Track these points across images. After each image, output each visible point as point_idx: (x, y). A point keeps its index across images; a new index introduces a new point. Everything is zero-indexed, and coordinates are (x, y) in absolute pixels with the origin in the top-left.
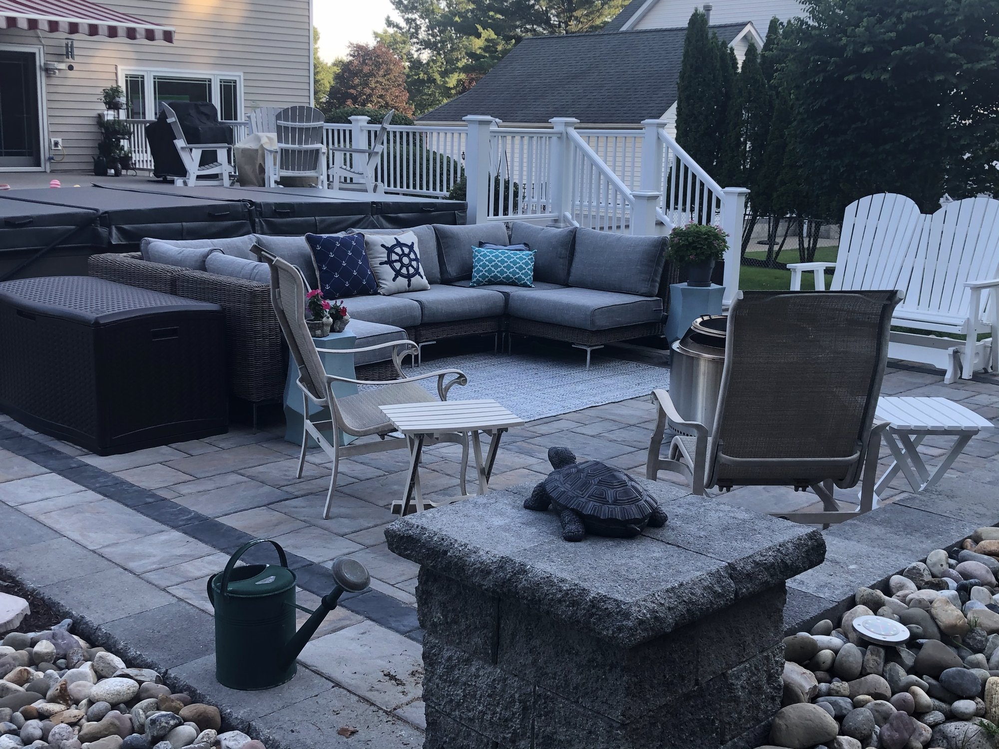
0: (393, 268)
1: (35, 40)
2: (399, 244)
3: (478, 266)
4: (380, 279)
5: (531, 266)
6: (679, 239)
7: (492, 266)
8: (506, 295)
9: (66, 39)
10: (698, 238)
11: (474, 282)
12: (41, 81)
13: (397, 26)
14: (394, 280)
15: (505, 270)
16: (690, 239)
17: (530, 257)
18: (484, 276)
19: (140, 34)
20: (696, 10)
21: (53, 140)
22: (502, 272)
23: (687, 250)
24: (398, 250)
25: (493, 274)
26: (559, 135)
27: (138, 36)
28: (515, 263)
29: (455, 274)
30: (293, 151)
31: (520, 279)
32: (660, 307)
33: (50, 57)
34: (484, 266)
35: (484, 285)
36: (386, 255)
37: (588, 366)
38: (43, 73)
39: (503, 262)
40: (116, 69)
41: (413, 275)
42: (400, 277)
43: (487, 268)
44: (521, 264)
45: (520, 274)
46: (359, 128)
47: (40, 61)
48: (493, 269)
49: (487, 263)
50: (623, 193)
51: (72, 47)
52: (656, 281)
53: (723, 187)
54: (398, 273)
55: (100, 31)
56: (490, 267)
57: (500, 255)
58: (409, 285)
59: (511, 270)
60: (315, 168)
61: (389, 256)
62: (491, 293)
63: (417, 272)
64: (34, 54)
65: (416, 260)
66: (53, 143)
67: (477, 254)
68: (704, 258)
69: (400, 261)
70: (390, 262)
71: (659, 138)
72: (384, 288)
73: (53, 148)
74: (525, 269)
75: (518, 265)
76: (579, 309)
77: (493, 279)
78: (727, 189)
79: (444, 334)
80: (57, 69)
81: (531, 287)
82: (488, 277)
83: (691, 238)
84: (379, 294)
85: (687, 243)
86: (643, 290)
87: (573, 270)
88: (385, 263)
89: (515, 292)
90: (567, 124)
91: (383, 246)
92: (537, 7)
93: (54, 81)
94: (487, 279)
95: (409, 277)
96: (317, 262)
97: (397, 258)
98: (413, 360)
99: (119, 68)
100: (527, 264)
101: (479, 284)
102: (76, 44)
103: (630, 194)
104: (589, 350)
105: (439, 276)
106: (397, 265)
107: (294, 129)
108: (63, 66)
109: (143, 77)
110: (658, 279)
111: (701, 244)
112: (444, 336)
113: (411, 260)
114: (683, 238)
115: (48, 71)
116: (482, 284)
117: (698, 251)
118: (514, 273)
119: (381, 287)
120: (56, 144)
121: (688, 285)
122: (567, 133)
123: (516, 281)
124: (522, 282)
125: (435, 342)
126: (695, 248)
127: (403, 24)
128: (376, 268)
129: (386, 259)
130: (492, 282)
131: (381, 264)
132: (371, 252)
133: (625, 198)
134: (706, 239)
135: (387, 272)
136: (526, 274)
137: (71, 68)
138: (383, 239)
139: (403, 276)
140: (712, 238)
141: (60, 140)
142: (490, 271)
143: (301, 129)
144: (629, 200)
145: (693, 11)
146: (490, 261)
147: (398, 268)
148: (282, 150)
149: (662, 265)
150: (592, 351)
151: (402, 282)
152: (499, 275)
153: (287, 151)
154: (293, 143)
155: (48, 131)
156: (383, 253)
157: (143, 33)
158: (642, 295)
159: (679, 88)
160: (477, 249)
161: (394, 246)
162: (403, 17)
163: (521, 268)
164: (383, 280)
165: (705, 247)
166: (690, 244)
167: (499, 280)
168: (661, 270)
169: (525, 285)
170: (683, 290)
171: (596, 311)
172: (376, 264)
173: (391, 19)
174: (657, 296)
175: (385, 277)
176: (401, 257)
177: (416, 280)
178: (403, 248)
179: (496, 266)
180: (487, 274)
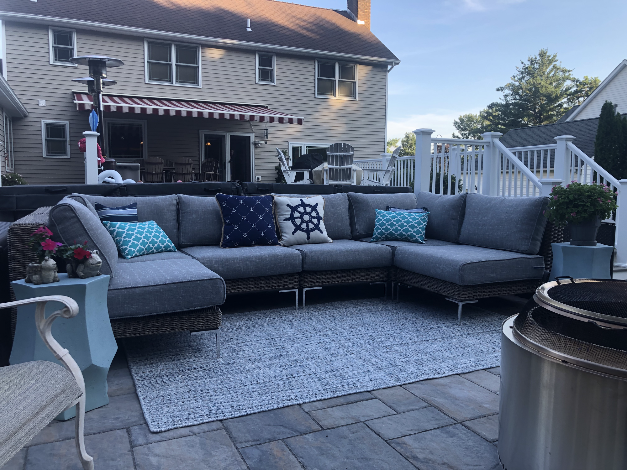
0: (294, 224)
1: (250, 130)
2: (303, 204)
3: (378, 225)
4: (282, 232)
5: (424, 225)
6: (559, 197)
7: (388, 225)
8: (394, 248)
9: (264, 129)
10: (579, 195)
11: (374, 238)
12: (253, 149)
13: (458, 137)
14: (293, 233)
15: (399, 228)
16: (571, 197)
17: (422, 218)
18: (381, 233)
19: (285, 120)
20: (606, 101)
21: (257, 177)
22: (396, 230)
23: (568, 207)
24: (301, 209)
25: (389, 232)
26: (488, 144)
27: (284, 122)
28: (408, 222)
29: (362, 232)
30: (336, 169)
31: (412, 236)
32: (542, 264)
33: (257, 138)
34: (382, 225)
35: (382, 240)
36: (290, 213)
37: (459, 320)
38: (253, 146)
39: (398, 221)
40: (288, 143)
41: (313, 230)
42: (299, 231)
43: (384, 227)
44: (413, 223)
45: (412, 232)
46: (386, 159)
47: (252, 140)
48: (389, 227)
49: (385, 222)
50: (534, 182)
51: (267, 133)
52: (537, 240)
53: (618, 179)
54: (298, 228)
55: (265, 120)
56: (387, 225)
57: (396, 215)
58: (308, 238)
59: (404, 228)
60: (349, 179)
61: (292, 214)
62: (382, 247)
63: (317, 227)
64: (250, 137)
65: (319, 218)
66: (257, 178)
67: (378, 215)
68: (586, 216)
69: (301, 218)
70: (292, 219)
71: (567, 148)
72: (284, 240)
73: (257, 181)
74: (417, 227)
75: (410, 224)
76: (448, 263)
77: (389, 236)
78: (622, 180)
79: (329, 281)
80: (260, 144)
81: (422, 243)
82: (384, 234)
83: (573, 195)
84: (279, 244)
85: (568, 201)
86: (523, 248)
87: (462, 230)
88: (288, 219)
89: (402, 246)
90: (493, 136)
91: (288, 205)
92: (523, 122)
93: (259, 149)
94: (384, 236)
95: (308, 231)
96: (224, 216)
97: (299, 215)
98: (297, 303)
99: (290, 143)
100: (419, 223)
101: (378, 240)
102: (269, 132)
103: (539, 181)
104: (460, 305)
105: (350, 233)
106: (298, 222)
107: (336, 156)
108: (263, 142)
109: (301, 147)
110: (540, 238)
111: (583, 201)
112: (330, 283)
113: (312, 217)
114: (563, 196)
115: (256, 145)
116: (380, 240)
117: (580, 208)
118: (407, 231)
119: (282, 239)
120: (258, 179)
121: (571, 244)
122: (493, 142)
123: (409, 238)
124: (414, 239)
125: (321, 288)
126: (576, 206)
127: (460, 136)
128: (281, 224)
129: (289, 216)
130: (389, 237)
131: (285, 220)
132: (278, 211)
133: (535, 185)
134: (589, 197)
135: (289, 226)
136: (418, 232)
137: (266, 143)
138: (290, 200)
139: (302, 230)
140: (596, 195)
141: (260, 177)
142: (386, 229)
143: (340, 157)
144: (539, 187)
145: (604, 102)
146: (387, 221)
147: (298, 224)
148: (330, 169)
149: (544, 224)
150: (463, 306)
151: (301, 235)
152: (394, 232)
153: (333, 169)
154: (336, 165)
155: (255, 173)
156: (288, 211)
157: (287, 120)
158: (522, 253)
159: (595, 145)
160: (379, 211)
161: (298, 206)
162: (460, 133)
163: (413, 227)
164: (284, 233)
165: (588, 204)
166: (571, 201)
167: (394, 236)
168: (542, 229)
169: (416, 242)
170: (564, 248)
171: (465, 266)
172: (281, 220)
173: (455, 134)
174: (538, 254)
175: (286, 230)
176: (302, 215)
177: (315, 234)
178: (306, 208)
179: (392, 225)
180: (384, 231)
